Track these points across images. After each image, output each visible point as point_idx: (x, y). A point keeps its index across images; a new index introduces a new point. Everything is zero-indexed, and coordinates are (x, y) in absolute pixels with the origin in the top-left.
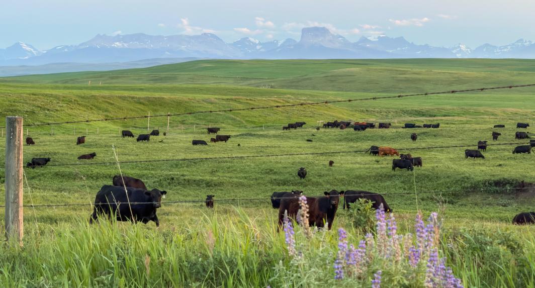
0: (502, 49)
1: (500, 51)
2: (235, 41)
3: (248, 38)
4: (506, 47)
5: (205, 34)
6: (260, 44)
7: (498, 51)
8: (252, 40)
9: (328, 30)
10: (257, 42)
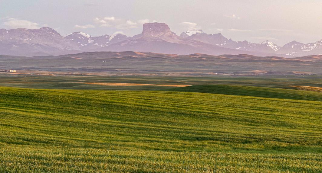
0: (309, 46)
1: (307, 48)
2: (68, 35)
3: (79, 32)
4: (312, 44)
5: (44, 28)
6: (91, 38)
7: (305, 48)
8: (83, 34)
9: (167, 26)
10: (88, 36)
